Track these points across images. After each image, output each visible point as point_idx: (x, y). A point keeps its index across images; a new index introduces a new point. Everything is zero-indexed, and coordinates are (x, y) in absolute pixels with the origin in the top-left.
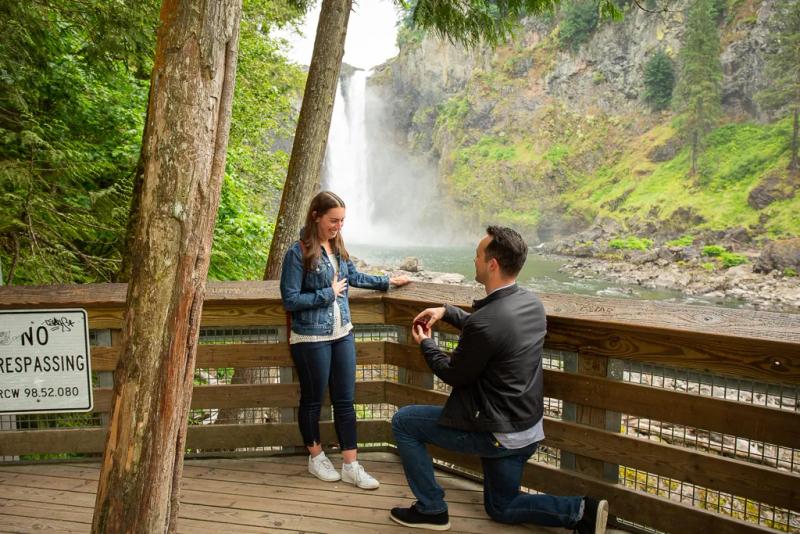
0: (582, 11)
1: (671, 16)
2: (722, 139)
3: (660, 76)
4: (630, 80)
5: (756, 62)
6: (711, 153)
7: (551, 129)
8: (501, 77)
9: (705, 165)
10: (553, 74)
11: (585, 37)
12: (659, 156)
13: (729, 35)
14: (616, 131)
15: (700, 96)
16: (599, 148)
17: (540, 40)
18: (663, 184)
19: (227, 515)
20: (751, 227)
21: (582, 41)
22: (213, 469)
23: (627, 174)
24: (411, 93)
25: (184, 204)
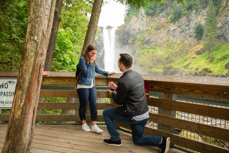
0: (177, 12)
1: (203, 13)
2: (217, 49)
3: (199, 30)
4: (191, 31)
5: (228, 27)
6: (214, 53)
7: (167, 45)
8: (153, 30)
9: (212, 56)
10: (168, 29)
11: (178, 19)
12: (199, 53)
13: (220, 19)
14: (186, 46)
15: (211, 36)
16: (181, 51)
17: (165, 20)
18: (200, 61)
19: (55, 139)
20: (226, 74)
21: (177, 20)
22: (54, 127)
23: (189, 58)
24: (128, 34)
25: (38, 36)
